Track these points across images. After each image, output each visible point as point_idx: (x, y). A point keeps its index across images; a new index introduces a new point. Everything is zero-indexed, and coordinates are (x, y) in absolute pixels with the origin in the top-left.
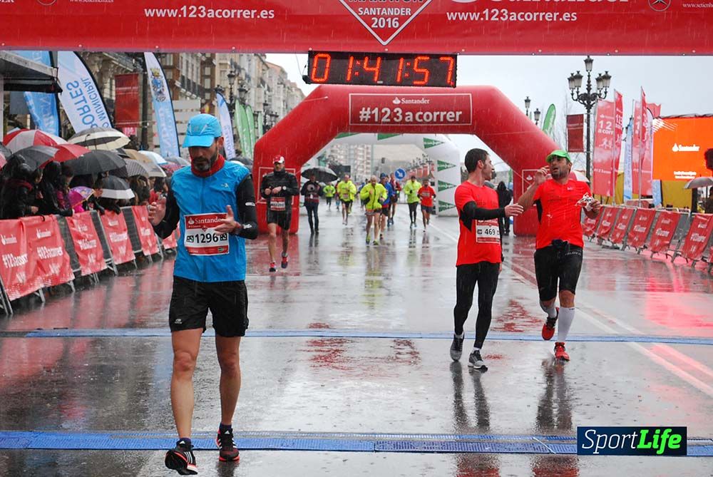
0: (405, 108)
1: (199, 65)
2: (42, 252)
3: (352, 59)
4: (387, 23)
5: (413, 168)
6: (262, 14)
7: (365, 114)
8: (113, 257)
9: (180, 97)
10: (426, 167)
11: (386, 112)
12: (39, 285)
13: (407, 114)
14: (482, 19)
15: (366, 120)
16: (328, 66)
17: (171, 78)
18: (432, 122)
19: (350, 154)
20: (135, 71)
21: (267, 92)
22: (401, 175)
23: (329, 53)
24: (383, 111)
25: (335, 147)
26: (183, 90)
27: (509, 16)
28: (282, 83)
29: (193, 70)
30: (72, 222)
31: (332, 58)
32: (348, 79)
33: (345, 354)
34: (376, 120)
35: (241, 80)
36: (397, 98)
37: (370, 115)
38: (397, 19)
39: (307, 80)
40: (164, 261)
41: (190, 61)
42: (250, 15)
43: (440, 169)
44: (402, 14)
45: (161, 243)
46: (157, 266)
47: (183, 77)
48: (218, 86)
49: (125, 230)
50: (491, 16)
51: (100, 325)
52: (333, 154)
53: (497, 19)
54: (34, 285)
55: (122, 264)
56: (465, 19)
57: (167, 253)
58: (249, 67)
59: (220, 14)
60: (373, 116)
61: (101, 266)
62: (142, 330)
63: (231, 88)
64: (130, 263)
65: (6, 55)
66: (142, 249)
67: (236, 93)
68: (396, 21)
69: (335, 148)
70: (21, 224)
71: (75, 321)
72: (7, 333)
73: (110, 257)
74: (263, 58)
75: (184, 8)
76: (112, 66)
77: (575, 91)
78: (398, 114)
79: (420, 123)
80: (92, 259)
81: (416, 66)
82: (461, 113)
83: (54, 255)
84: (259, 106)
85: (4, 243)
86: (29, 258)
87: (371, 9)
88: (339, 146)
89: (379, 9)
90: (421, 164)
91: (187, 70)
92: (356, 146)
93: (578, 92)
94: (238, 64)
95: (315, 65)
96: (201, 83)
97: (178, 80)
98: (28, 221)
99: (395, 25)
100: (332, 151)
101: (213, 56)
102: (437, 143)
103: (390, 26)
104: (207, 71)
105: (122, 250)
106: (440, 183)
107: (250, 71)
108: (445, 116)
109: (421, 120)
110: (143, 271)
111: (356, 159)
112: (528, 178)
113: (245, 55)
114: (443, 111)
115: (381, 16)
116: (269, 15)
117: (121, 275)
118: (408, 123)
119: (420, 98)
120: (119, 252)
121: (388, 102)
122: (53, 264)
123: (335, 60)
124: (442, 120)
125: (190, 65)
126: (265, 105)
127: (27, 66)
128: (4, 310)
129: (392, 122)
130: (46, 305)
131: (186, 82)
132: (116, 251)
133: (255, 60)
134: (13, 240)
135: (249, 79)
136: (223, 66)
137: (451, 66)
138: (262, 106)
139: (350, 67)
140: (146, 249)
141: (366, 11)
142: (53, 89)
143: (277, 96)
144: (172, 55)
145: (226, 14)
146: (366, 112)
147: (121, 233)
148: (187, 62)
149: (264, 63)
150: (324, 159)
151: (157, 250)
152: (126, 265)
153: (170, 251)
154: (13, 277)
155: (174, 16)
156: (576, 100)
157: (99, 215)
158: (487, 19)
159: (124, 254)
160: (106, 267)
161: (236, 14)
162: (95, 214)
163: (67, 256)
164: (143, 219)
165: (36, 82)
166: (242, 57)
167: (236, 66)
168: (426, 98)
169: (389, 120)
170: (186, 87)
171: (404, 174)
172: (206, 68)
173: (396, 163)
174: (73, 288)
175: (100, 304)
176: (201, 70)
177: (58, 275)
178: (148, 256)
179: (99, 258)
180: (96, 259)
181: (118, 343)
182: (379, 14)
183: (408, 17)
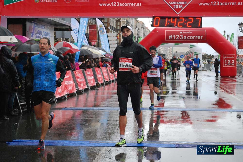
0: (184, 35)
1: (116, 22)
2: (66, 83)
4: (179, 7)
5: (186, 55)
6: (137, 4)
7: (170, 37)
8: (89, 84)
9: (110, 32)
10: (191, 54)
11: (178, 36)
12: (65, 93)
13: (184, 37)
14: (210, 5)
15: (171, 39)
16: (159, 21)
17: (107, 26)
18: (193, 39)
19: (165, 50)
20: (95, 24)
21: (138, 30)
22: (182, 57)
23: (160, 17)
24: (177, 36)
26: (111, 30)
27: (219, 4)
28: (143, 27)
30: (76, 73)
31: (160, 19)
32: (166, 25)
33: (165, 116)
34: (174, 39)
36: (181, 32)
37: (172, 37)
38: (182, 5)
39: (152, 26)
40: (105, 85)
41: (113, 20)
42: (134, 5)
43: (195, 55)
44: (184, 4)
45: (104, 79)
46: (103, 87)
47: (111, 26)
49: (93, 75)
50: (213, 4)
51: (85, 106)
52: (159, 50)
53: (216, 5)
55: (92, 86)
56: (205, 5)
57: (107, 83)
58: (132, 22)
59: (124, 5)
60: (173, 37)
61: (85, 87)
62: (99, 108)
64: (94, 86)
65: (55, 19)
66: (98, 81)
69: (160, 48)
71: (77, 105)
72: (55, 109)
73: (88, 84)
74: (137, 19)
75: (112, 3)
76: (88, 22)
77: (241, 28)
78: (181, 37)
79: (189, 40)
80: (82, 85)
82: (202, 36)
83: (70, 84)
84: (135, 35)
87: (173, 2)
88: (161, 48)
89: (176, 2)
90: (189, 53)
91: (112, 24)
92: (167, 48)
93: (242, 29)
94: (128, 21)
95: (155, 21)
96: (116, 27)
97: (109, 26)
99: (181, 7)
100: (159, 49)
101: (120, 19)
102: (194, 46)
103: (179, 8)
104: (119, 24)
105: (92, 82)
108: (197, 37)
109: (189, 39)
110: (99, 89)
111: (167, 52)
112: (225, 58)
113: (131, 18)
114: (197, 36)
116: (140, 5)
117: (91, 90)
118: (185, 40)
119: (189, 31)
120: (91, 82)
121: (178, 33)
122: (70, 87)
123: (161, 19)
124: (196, 38)
125: (113, 22)
126: (137, 34)
127: (61, 23)
129: (180, 39)
130: (68, 100)
131: (112, 27)
132: (89, 82)
133: (134, 19)
135: (132, 26)
136: (123, 22)
137: (200, 21)
138: (136, 35)
139: (167, 21)
140: (99, 82)
141: (172, 3)
142: (69, 30)
143: (141, 31)
144: (107, 19)
145: (126, 4)
146: (171, 36)
147: (91, 76)
148: (112, 21)
149: (137, 21)
151: (103, 82)
152: (93, 87)
153: (107, 82)
154: (57, 91)
155: (109, 6)
156: (241, 32)
157: (84, 71)
158: (212, 5)
159: (92, 83)
160: (86, 88)
161: (129, 5)
162: (83, 70)
163: (74, 84)
164: (98, 72)
165: (64, 28)
166: (130, 19)
167: (128, 22)
168: (191, 31)
169: (178, 39)
170: (112, 29)
171: (183, 57)
172: (118, 23)
173: (180, 53)
174: (76, 94)
175: (85, 99)
176: (117, 23)
177: (71, 90)
178: (100, 84)
179: (84, 84)
180: (83, 85)
181: (91, 112)
182: (176, 4)
183: (186, 5)
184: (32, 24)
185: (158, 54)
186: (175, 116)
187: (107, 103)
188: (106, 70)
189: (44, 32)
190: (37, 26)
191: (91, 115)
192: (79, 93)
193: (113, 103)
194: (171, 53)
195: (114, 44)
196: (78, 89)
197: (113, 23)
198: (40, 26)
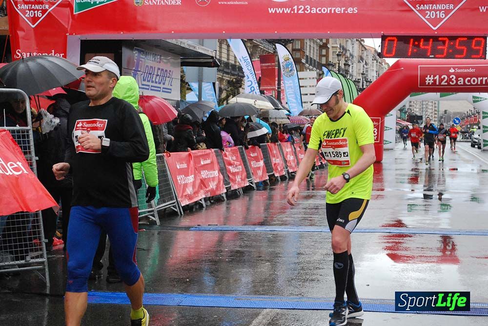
0: (458, 76)
1: (318, 48)
2: (204, 174)
3: (412, 40)
4: (436, 15)
5: (467, 117)
6: (349, 10)
7: (429, 80)
8: (253, 177)
9: (304, 70)
10: (476, 116)
11: (444, 78)
12: (201, 196)
13: (459, 79)
15: (430, 84)
16: (395, 46)
17: (299, 57)
18: (477, 84)
19: (423, 108)
20: (274, 52)
21: (365, 66)
22: (457, 122)
23: (397, 37)
24: (442, 77)
25: (412, 102)
26: (307, 65)
28: (375, 60)
29: (314, 51)
30: (225, 154)
31: (397, 41)
32: (409, 54)
33: (404, 245)
34: (437, 83)
35: (348, 57)
36: (452, 68)
37: (433, 80)
39: (381, 55)
40: (289, 180)
41: (312, 46)
42: (341, 11)
43: (484, 117)
44: (447, 8)
45: (287, 168)
46: (284, 184)
47: (307, 56)
48: (330, 62)
49: (262, 159)
52: (410, 108)
54: (198, 196)
55: (260, 182)
57: (292, 175)
58: (353, 49)
59: (320, 10)
60: (435, 81)
61: (244, 184)
62: (267, 227)
63: (339, 64)
64: (265, 182)
65: (181, 42)
66: (274, 172)
67: (343, 67)
68: (443, 13)
69: (412, 104)
70: (190, 155)
71: (227, 220)
72: (177, 228)
73: (251, 178)
74: (362, 42)
76: (259, 49)
78: (453, 80)
79: (469, 85)
80: (238, 178)
81: (457, 44)
83: (213, 176)
84: (359, 75)
85: (178, 167)
86: (195, 177)
87: (425, 5)
88: (415, 102)
89: (431, 5)
90: (473, 114)
91: (310, 52)
92: (427, 102)
94: (345, 46)
95: (386, 45)
96: (319, 60)
97: (303, 58)
98: (195, 153)
99: (442, 16)
100: (410, 106)
101: (328, 40)
102: (482, 99)
103: (438, 17)
104: (324, 52)
105: (260, 173)
106: (484, 127)
107: (353, 51)
108: (486, 80)
109: (470, 83)
110: (274, 187)
111: (427, 111)
113: (349, 40)
114: (485, 77)
115: (432, 10)
116: (354, 11)
117: (258, 190)
118: (461, 85)
119: (468, 68)
120: (257, 174)
121: (445, 71)
122: (212, 182)
123: (400, 42)
124: (484, 83)
125: (312, 48)
126: (362, 74)
127: (195, 50)
128: (177, 212)
129: (449, 84)
130: (206, 209)
131: (309, 60)
132: (255, 173)
133: (356, 44)
134: (185, 166)
135: (353, 57)
136: (334, 49)
137: (483, 44)
138: (361, 76)
139: (411, 46)
140: (277, 172)
141: (422, 7)
142: (213, 65)
143: (371, 68)
144: (299, 41)
145: (324, 10)
146: (430, 78)
147: (259, 161)
148: (310, 46)
149: (363, 46)
150: (404, 111)
151: (284, 173)
152: (262, 183)
153: (293, 174)
154: (184, 190)
155: (289, 12)
159: (260, 175)
160: (248, 184)
161: (331, 10)
162: (242, 148)
163: (221, 177)
164: (275, 152)
165: (202, 60)
166: (347, 42)
167: (343, 48)
168: (473, 68)
169: (446, 84)
170: (309, 63)
171: (459, 122)
172: (323, 50)
173: (455, 114)
174: (225, 198)
175: (244, 209)
176: (319, 51)
177: (215, 189)
178: (277, 177)
179: (243, 178)
180: (241, 179)
181: (250, 236)
182: (430, 9)
183: (452, 10)
184: (134, 52)
185: (406, 116)
186: (424, 246)
187: (287, 217)
188: (292, 150)
189: (159, 69)
190: (144, 57)
191: (248, 241)
192: (232, 195)
193: (299, 218)
194: (436, 114)
195: (310, 94)
196: (230, 187)
197: (312, 51)
198: (151, 57)
